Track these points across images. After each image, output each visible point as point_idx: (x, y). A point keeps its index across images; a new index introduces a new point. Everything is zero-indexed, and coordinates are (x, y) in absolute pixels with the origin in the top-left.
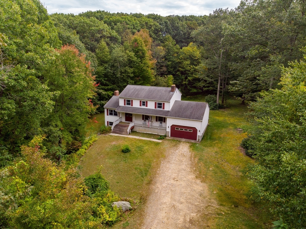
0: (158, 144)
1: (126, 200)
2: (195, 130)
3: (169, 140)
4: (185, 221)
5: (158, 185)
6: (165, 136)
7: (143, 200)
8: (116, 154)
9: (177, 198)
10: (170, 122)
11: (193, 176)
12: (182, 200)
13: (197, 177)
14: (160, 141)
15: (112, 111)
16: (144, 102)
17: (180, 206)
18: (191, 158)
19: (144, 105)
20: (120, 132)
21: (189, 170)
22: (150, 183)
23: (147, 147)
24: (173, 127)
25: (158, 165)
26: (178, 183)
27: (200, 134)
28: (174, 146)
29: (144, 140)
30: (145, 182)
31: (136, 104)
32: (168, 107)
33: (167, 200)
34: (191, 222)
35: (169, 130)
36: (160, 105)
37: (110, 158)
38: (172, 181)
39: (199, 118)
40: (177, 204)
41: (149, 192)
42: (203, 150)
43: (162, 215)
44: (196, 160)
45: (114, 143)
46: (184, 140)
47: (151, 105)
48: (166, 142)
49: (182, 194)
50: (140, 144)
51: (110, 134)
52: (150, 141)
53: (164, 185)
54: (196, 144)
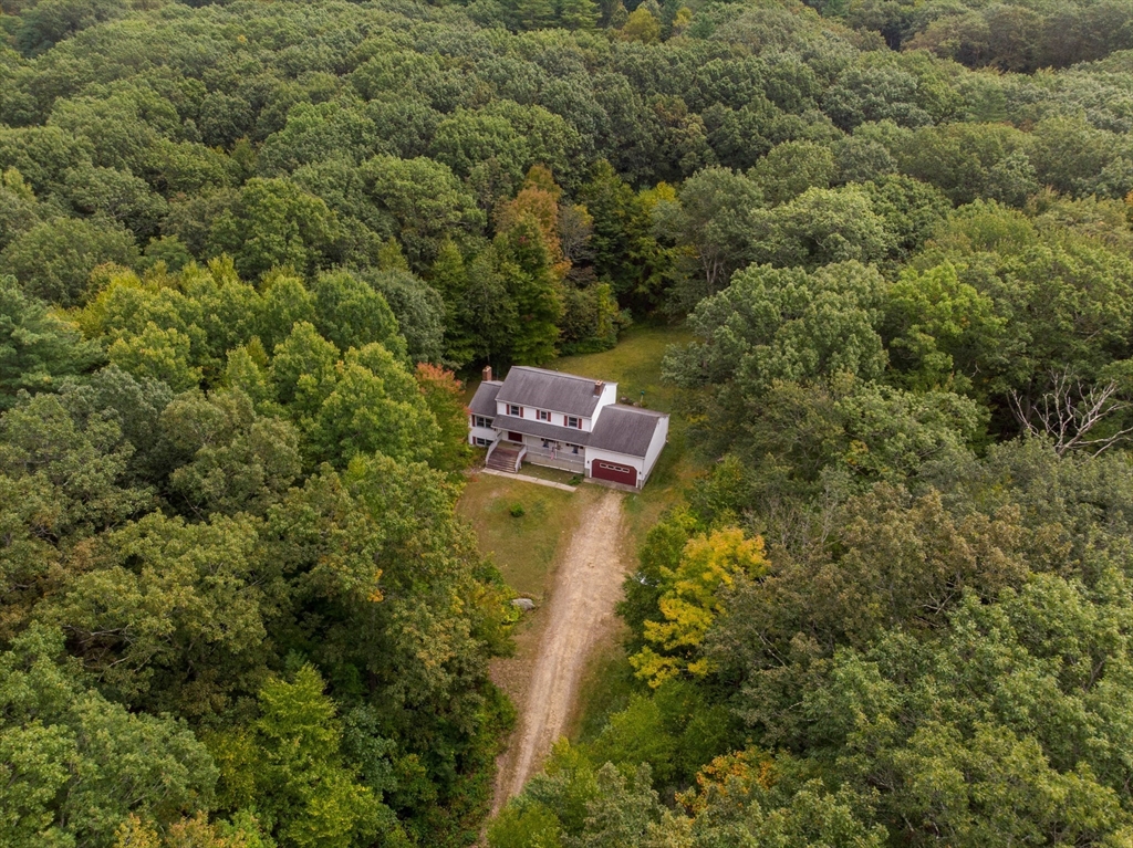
0: (569, 495)
1: (527, 597)
2: (633, 471)
3: (588, 485)
4: (595, 622)
5: (567, 574)
6: (583, 476)
7: (548, 596)
8: (502, 519)
9: (590, 592)
10: (591, 455)
11: (615, 560)
12: (596, 596)
13: (621, 562)
14: (572, 489)
15: (482, 419)
16: (544, 413)
17: (592, 604)
18: (619, 526)
19: (544, 417)
20: (502, 466)
21: (612, 549)
22: (555, 572)
23: (550, 505)
24: (596, 463)
25: (568, 540)
26: (594, 571)
27: (640, 478)
28: (596, 500)
29: (546, 487)
30: (550, 570)
31: (530, 415)
32: (589, 426)
33: (577, 595)
34: (603, 622)
35: (589, 466)
36: (573, 421)
37: (495, 529)
38: (586, 569)
39: (640, 453)
40: (589, 601)
41: (555, 585)
42: (641, 509)
43: (570, 614)
44: (627, 529)
45: (494, 494)
46: (614, 485)
47: (557, 420)
48: (583, 491)
49: (597, 587)
50: (540, 497)
51: (484, 471)
52: (556, 489)
53: (575, 574)
54: (632, 494)
